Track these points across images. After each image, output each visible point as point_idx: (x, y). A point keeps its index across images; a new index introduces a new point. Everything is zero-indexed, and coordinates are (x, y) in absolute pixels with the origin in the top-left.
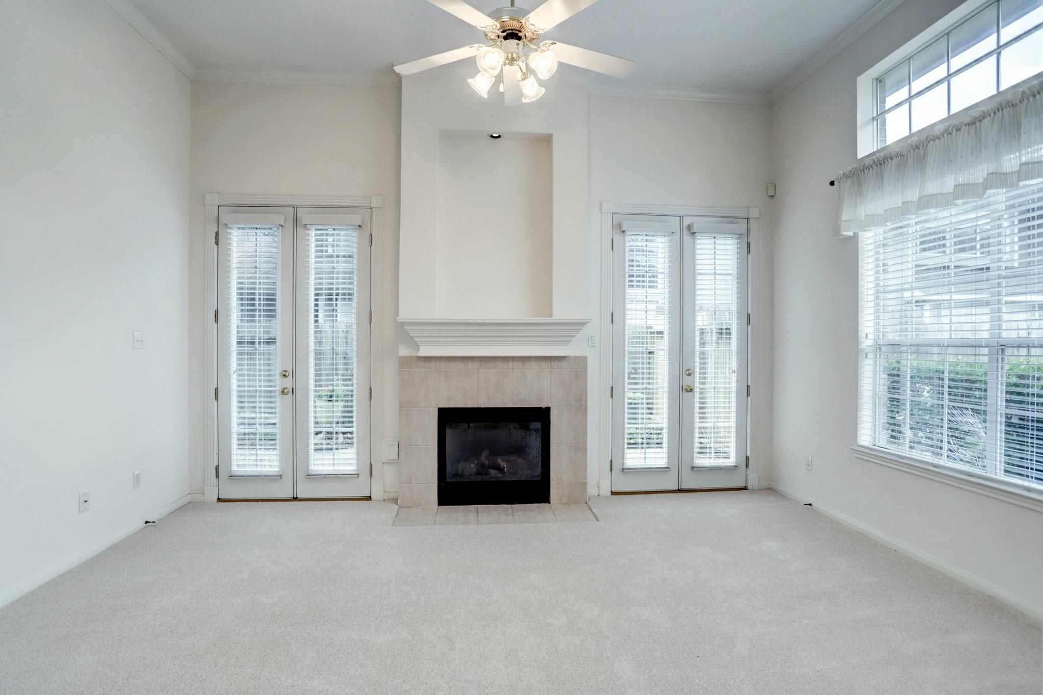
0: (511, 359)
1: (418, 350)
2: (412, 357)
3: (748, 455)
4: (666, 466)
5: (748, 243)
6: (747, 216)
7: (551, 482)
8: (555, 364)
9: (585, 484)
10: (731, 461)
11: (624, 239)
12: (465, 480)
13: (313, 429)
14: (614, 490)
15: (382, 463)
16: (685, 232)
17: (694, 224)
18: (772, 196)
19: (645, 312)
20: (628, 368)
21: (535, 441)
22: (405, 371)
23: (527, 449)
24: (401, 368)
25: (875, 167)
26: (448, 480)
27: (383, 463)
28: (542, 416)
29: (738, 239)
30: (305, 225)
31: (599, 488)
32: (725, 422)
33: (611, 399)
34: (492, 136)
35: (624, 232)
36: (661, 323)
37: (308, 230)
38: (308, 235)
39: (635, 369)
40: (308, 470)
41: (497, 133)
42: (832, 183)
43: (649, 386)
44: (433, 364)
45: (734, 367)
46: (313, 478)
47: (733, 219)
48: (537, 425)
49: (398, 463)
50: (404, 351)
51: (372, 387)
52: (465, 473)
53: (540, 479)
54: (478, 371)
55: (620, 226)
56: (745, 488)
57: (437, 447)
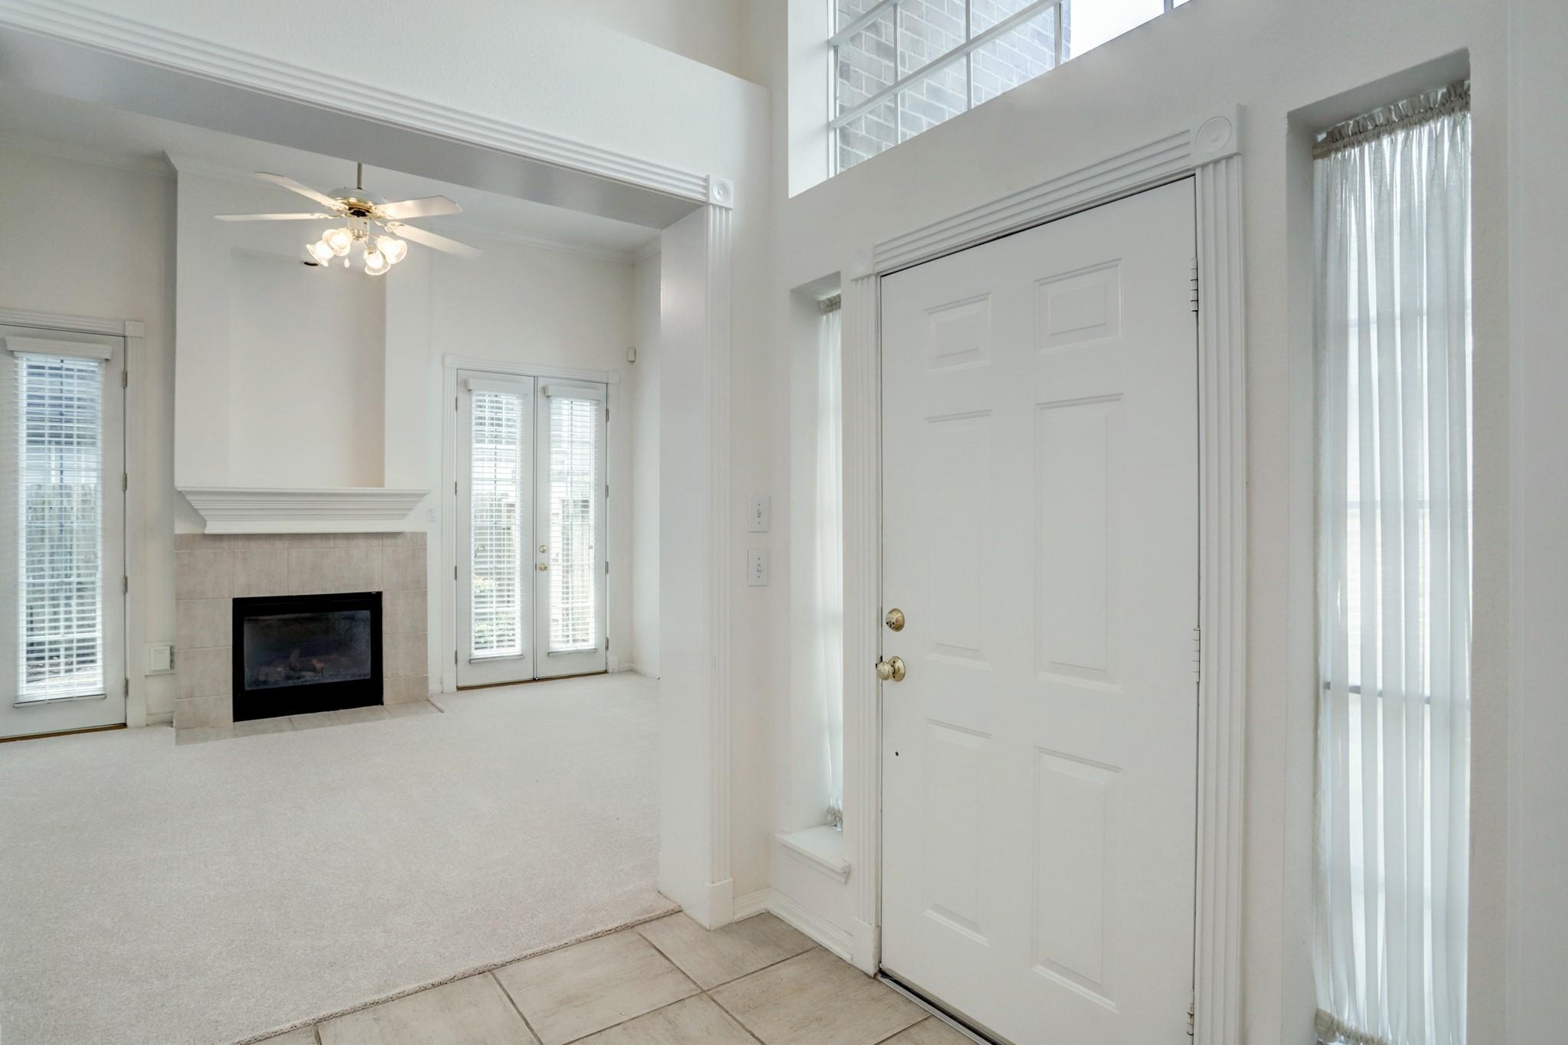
0: (332, 535)
1: (205, 526)
2: (194, 535)
3: (608, 636)
4: (520, 653)
5: (607, 410)
6: (605, 381)
7: (384, 679)
8: (387, 541)
9: (425, 680)
10: (590, 645)
11: (471, 400)
12: (270, 687)
13: (25, 637)
14: (460, 685)
15: (143, 677)
16: (540, 395)
17: (550, 387)
18: (633, 362)
19: (493, 482)
20: (475, 545)
21: (363, 632)
22: (183, 553)
23: (353, 643)
24: (178, 550)
26: (247, 688)
27: (146, 676)
28: (371, 603)
29: (596, 405)
30: (12, 351)
31: (442, 683)
32: (583, 602)
33: (454, 581)
34: (306, 263)
35: (470, 390)
36: (513, 494)
37: (16, 358)
38: (16, 365)
39: (483, 546)
40: (17, 697)
43: (499, 566)
44: (225, 544)
45: (592, 544)
46: (23, 707)
47: (590, 383)
48: (366, 614)
49: (172, 674)
50: (182, 528)
51: (128, 574)
52: (269, 680)
53: (369, 677)
54: (288, 552)
55: (465, 383)
56: (606, 672)
57: (231, 648)
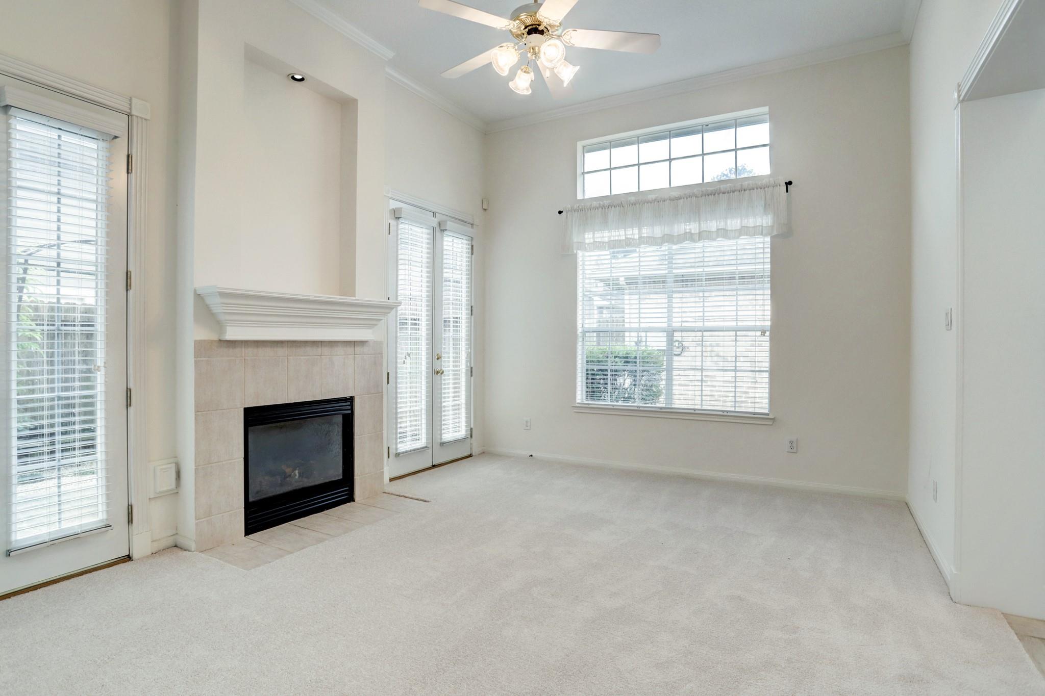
0: (320, 343)
1: (223, 331)
2: (212, 342)
3: (472, 426)
4: (425, 445)
5: (472, 246)
6: (472, 222)
7: (356, 477)
8: (358, 349)
9: (382, 475)
10: (463, 434)
11: (399, 226)
14: (393, 476)
15: (148, 500)
16: (437, 228)
17: (443, 223)
18: (485, 210)
21: (337, 436)
22: (202, 361)
23: (330, 445)
24: (198, 357)
25: (600, 209)
27: (150, 499)
29: (467, 241)
30: (8, 107)
33: (387, 385)
34: (293, 78)
35: (399, 219)
37: (10, 117)
38: (9, 125)
41: (300, 75)
42: (560, 212)
44: (239, 350)
45: (464, 352)
46: (16, 554)
47: (464, 223)
50: (201, 335)
51: (131, 387)
53: (341, 476)
54: (287, 359)
56: (471, 456)
57: (243, 459)
